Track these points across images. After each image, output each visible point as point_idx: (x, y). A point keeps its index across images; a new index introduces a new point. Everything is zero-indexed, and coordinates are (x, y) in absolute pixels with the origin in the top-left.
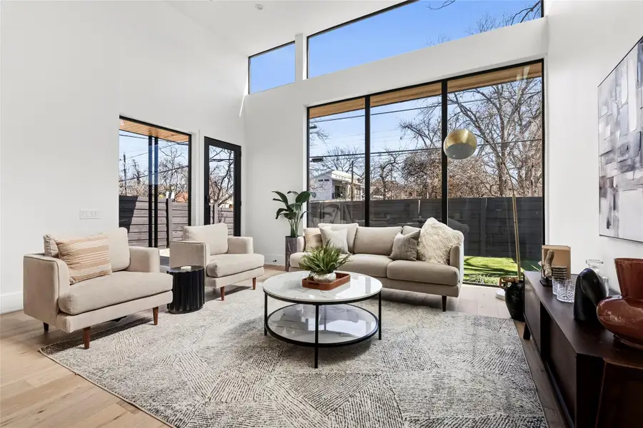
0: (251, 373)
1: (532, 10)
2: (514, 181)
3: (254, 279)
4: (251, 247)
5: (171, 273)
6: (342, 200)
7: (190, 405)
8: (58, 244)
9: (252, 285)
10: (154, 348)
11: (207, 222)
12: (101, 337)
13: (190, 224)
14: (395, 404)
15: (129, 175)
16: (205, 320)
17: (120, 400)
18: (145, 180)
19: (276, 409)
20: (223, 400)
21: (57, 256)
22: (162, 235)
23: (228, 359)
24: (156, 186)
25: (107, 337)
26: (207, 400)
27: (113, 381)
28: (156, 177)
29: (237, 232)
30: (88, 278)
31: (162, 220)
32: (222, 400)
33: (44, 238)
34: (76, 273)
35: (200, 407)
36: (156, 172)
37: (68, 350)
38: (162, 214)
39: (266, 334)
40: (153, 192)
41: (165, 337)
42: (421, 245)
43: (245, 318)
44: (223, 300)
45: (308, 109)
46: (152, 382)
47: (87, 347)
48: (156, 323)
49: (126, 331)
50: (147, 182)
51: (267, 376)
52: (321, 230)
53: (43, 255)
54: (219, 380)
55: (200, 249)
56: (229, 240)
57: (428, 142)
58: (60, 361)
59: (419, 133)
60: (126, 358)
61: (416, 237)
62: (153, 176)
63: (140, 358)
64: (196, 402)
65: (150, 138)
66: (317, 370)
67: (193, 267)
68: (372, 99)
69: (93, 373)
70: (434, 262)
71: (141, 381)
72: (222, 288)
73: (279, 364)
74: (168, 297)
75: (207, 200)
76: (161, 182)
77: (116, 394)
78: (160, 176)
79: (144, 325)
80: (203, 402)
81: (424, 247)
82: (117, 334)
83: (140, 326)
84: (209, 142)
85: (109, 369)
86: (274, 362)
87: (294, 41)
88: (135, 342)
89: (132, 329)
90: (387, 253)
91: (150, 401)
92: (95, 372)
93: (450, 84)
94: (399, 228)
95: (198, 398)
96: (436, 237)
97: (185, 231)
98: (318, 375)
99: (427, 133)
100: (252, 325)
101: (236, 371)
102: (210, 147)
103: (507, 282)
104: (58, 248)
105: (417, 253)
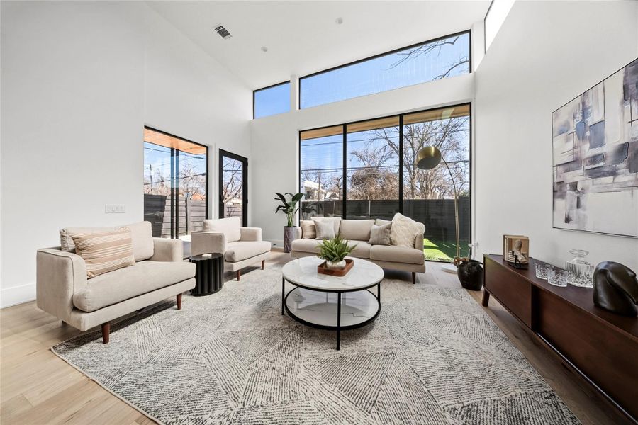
0: (281, 362)
1: (444, 76)
2: (418, 190)
3: (263, 262)
4: (260, 235)
5: (194, 262)
6: (312, 201)
7: (223, 415)
8: (74, 239)
9: (261, 265)
10: (178, 338)
11: (221, 216)
12: (123, 327)
13: (207, 218)
14: (426, 390)
15: (155, 180)
16: (225, 301)
17: (140, 414)
18: (168, 184)
19: (316, 410)
20: (259, 404)
21: (74, 251)
22: (182, 225)
23: (254, 346)
24: (177, 189)
25: (129, 327)
26: (241, 406)
27: (133, 387)
28: (177, 182)
29: (245, 223)
30: (110, 270)
31: (182, 214)
32: (257, 403)
33: (60, 232)
34: (93, 267)
35: (235, 418)
36: (177, 178)
37: (85, 346)
38: (181, 209)
39: (283, 314)
40: (175, 193)
41: (189, 324)
42: (393, 233)
43: (261, 297)
44: (238, 280)
45: (300, 132)
46: (177, 383)
47: (105, 341)
48: (179, 308)
49: (149, 318)
50: (169, 186)
51: (296, 364)
52: (315, 222)
53: (60, 249)
54: (249, 374)
55: (218, 239)
56: (241, 230)
57: (366, 163)
58: (73, 362)
59: (361, 158)
60: (149, 353)
61: (389, 228)
62: (175, 181)
63: (163, 351)
64: (229, 410)
65: (172, 149)
66: (339, 352)
67: (213, 254)
68: (348, 127)
69: (110, 377)
70: (403, 246)
71: (165, 384)
72: (238, 271)
73: (303, 348)
74: (192, 284)
75: (221, 198)
76: (181, 186)
77: (135, 407)
78: (181, 181)
79: (168, 310)
80: (237, 410)
81: (395, 235)
82: (140, 322)
83: (163, 312)
84: (223, 153)
85: (129, 369)
86: (298, 345)
87: (289, 81)
88: (159, 330)
89: (155, 315)
90: (367, 239)
91: (177, 413)
92: (113, 374)
93: (405, 118)
94: (373, 221)
95: (231, 404)
96: (405, 228)
97: (205, 224)
98: (343, 358)
99: (366, 157)
100: (269, 305)
101: (264, 360)
102: (224, 157)
103: (459, 261)
104: (74, 242)
105: (390, 239)
